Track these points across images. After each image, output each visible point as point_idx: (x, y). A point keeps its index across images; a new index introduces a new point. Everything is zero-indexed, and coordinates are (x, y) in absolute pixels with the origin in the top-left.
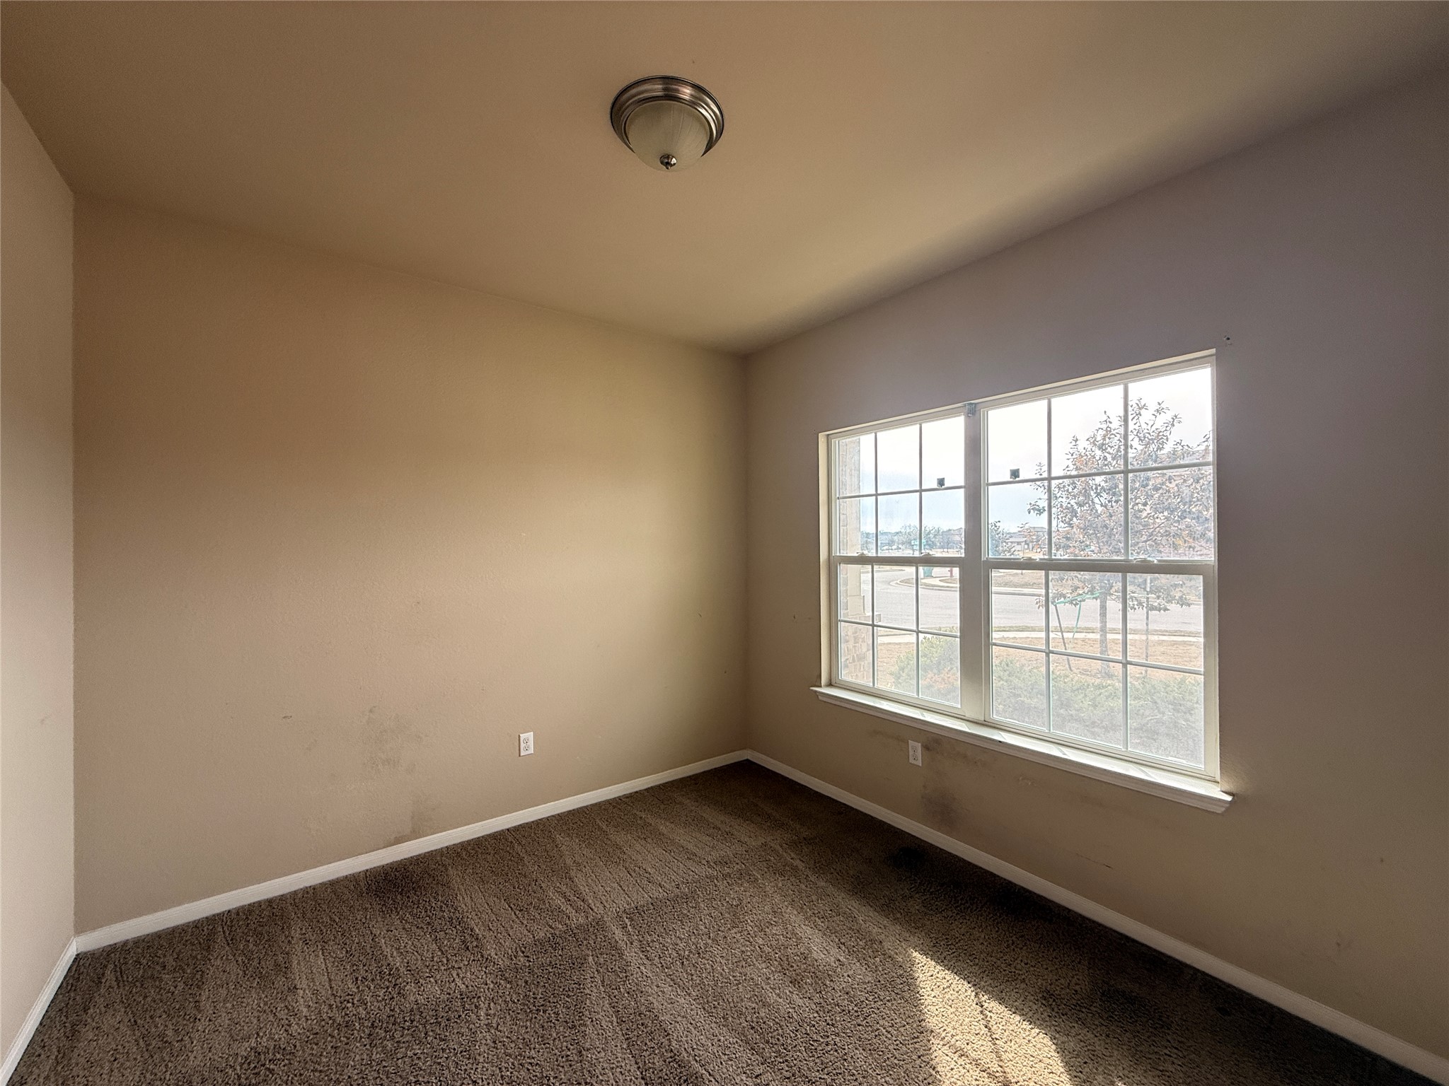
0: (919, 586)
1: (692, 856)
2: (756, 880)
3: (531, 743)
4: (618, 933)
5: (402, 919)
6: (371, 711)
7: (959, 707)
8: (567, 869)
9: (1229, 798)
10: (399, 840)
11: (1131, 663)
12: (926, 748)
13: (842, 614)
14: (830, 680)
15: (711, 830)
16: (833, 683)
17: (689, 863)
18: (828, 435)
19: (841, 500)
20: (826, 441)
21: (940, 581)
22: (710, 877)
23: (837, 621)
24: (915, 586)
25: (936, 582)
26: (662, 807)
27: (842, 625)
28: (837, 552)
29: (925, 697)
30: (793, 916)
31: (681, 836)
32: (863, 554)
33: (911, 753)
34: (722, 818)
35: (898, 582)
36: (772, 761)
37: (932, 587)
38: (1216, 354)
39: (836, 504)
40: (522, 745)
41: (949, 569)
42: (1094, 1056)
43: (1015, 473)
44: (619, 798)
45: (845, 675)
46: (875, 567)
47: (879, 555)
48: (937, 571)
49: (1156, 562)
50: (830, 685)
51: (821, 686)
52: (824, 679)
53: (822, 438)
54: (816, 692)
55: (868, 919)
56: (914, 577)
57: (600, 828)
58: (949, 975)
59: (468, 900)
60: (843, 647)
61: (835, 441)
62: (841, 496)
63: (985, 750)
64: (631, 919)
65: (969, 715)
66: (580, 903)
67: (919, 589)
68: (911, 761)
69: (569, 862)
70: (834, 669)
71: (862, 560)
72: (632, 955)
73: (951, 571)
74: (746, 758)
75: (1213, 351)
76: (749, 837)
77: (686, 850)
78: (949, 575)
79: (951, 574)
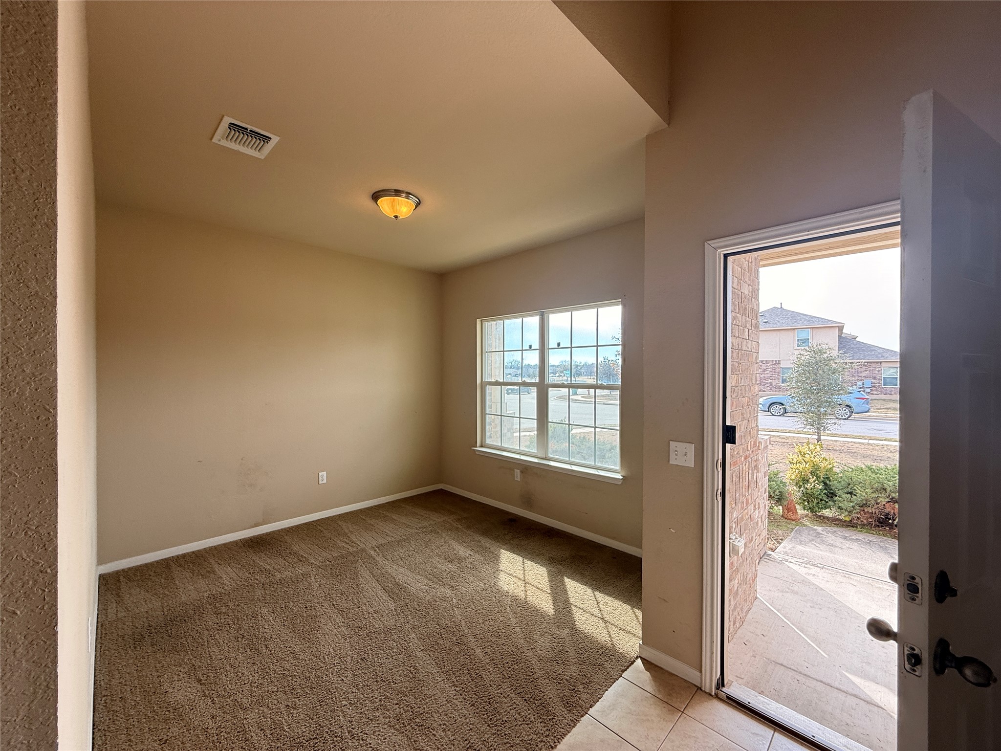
0: (570, 401)
1: (409, 526)
2: (438, 532)
3: (325, 478)
4: (372, 553)
5: (265, 554)
6: (242, 459)
7: (536, 452)
8: (346, 535)
9: (621, 477)
10: (256, 525)
11: (597, 427)
12: (522, 472)
13: (488, 411)
14: (482, 443)
15: (419, 517)
16: (483, 445)
17: (407, 529)
18: (482, 320)
19: (488, 353)
20: (480, 323)
21: (582, 397)
22: (417, 533)
23: (485, 414)
24: (568, 400)
25: (579, 397)
26: (394, 509)
27: (488, 417)
28: (486, 380)
29: (523, 448)
30: (453, 543)
31: (403, 519)
32: (497, 380)
33: (515, 475)
34: (425, 512)
35: (555, 398)
36: (454, 488)
37: (576, 401)
38: (621, 301)
39: (485, 355)
40: (320, 478)
41: (587, 390)
42: (560, 572)
43: (559, 344)
44: (372, 507)
45: (489, 441)
46: (502, 387)
47: (505, 381)
48: (580, 391)
49: (605, 385)
50: (482, 446)
51: (477, 447)
52: (478, 444)
53: (478, 321)
54: (474, 450)
55: (486, 542)
56: (568, 395)
57: (362, 519)
58: (514, 556)
59: (297, 546)
60: (488, 427)
61: (485, 324)
62: (488, 351)
63: (544, 470)
64: (378, 548)
65: (540, 456)
66: (353, 544)
67: (570, 403)
68: (516, 479)
69: (347, 531)
70: (483, 438)
71: (497, 383)
72: (380, 559)
73: (589, 391)
74: (440, 488)
75: (620, 300)
76: (437, 518)
77: (406, 524)
78: (587, 393)
79: (589, 393)
